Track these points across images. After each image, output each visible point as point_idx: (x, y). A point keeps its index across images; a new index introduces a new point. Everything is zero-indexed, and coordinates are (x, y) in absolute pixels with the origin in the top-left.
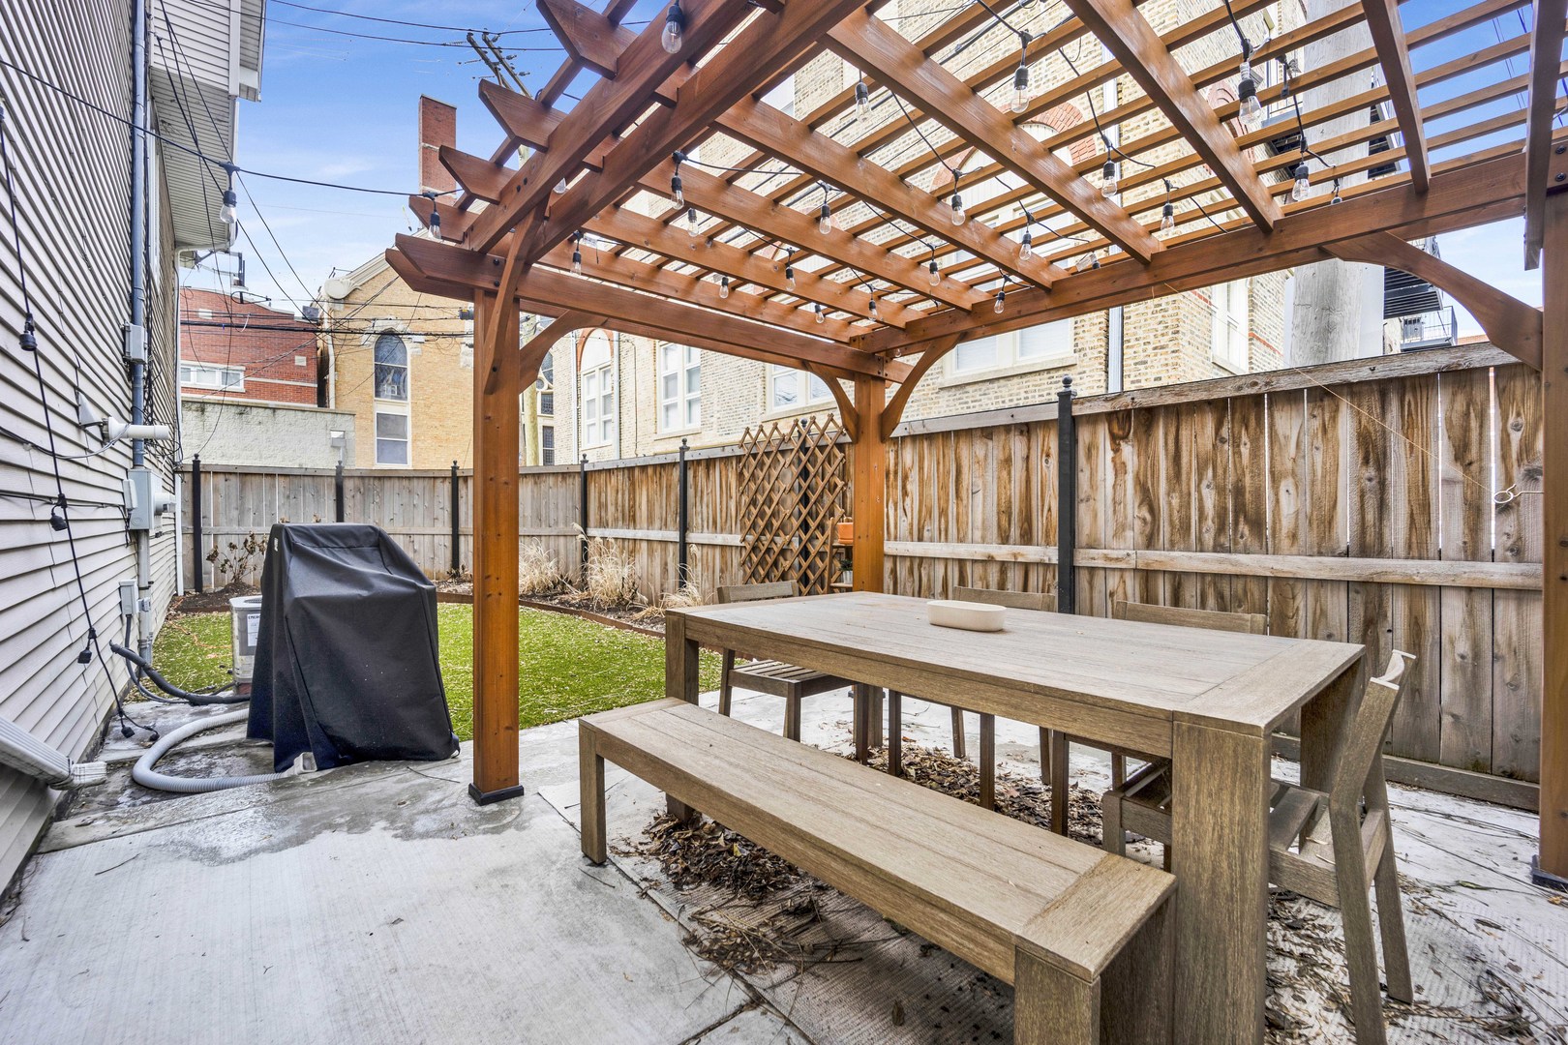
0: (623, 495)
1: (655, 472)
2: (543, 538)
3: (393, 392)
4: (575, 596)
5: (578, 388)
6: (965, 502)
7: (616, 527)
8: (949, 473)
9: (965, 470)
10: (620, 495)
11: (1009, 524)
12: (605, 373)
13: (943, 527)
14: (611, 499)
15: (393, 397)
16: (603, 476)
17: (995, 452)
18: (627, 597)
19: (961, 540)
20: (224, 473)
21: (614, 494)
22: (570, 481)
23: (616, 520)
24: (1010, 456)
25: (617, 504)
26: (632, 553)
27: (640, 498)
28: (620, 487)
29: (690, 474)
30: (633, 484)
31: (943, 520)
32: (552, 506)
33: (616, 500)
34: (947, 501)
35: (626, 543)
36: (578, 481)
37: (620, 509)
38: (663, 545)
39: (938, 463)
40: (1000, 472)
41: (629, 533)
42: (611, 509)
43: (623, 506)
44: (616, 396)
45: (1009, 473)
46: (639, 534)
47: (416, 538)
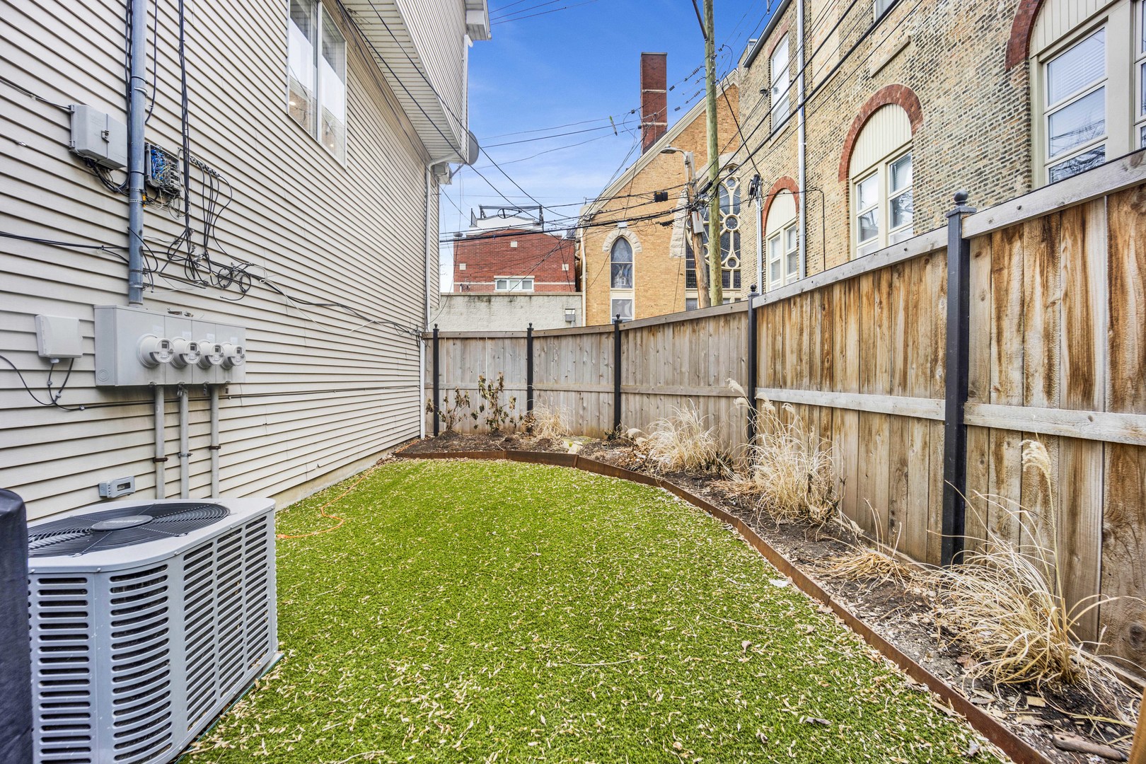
0: (811, 334)
1: (877, 285)
2: (701, 400)
3: (623, 283)
4: (736, 485)
5: (763, 252)
7: (799, 388)
10: (806, 337)
12: (790, 232)
14: (790, 343)
15: (623, 287)
16: (779, 311)
18: (817, 511)
20: (453, 338)
21: (796, 335)
22: (734, 324)
23: (799, 375)
25: (800, 350)
26: (826, 431)
27: (845, 337)
28: (806, 323)
29: (981, 269)
30: (829, 314)
32: (712, 359)
33: (800, 344)
35: (816, 413)
36: (744, 323)
37: (805, 358)
38: (897, 424)
41: (823, 398)
42: (791, 359)
43: (811, 353)
44: (801, 252)
46: (841, 399)
47: (584, 395)
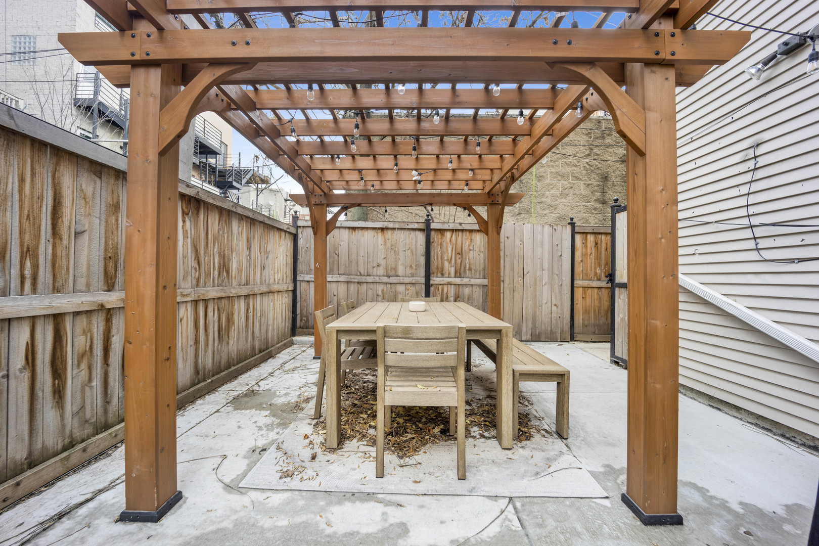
6: (65, 242)
8: (41, 198)
9: (67, 202)
11: (116, 270)
13: (28, 272)
17: (104, 193)
19: (56, 290)
24: (118, 203)
31: (28, 264)
34: (37, 237)
39: (22, 180)
40: (108, 216)
45: (117, 220)
